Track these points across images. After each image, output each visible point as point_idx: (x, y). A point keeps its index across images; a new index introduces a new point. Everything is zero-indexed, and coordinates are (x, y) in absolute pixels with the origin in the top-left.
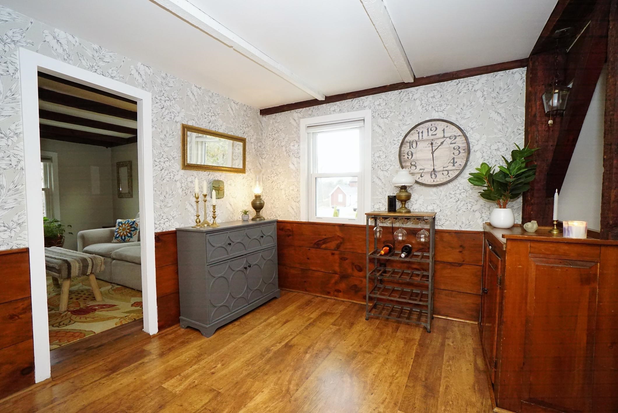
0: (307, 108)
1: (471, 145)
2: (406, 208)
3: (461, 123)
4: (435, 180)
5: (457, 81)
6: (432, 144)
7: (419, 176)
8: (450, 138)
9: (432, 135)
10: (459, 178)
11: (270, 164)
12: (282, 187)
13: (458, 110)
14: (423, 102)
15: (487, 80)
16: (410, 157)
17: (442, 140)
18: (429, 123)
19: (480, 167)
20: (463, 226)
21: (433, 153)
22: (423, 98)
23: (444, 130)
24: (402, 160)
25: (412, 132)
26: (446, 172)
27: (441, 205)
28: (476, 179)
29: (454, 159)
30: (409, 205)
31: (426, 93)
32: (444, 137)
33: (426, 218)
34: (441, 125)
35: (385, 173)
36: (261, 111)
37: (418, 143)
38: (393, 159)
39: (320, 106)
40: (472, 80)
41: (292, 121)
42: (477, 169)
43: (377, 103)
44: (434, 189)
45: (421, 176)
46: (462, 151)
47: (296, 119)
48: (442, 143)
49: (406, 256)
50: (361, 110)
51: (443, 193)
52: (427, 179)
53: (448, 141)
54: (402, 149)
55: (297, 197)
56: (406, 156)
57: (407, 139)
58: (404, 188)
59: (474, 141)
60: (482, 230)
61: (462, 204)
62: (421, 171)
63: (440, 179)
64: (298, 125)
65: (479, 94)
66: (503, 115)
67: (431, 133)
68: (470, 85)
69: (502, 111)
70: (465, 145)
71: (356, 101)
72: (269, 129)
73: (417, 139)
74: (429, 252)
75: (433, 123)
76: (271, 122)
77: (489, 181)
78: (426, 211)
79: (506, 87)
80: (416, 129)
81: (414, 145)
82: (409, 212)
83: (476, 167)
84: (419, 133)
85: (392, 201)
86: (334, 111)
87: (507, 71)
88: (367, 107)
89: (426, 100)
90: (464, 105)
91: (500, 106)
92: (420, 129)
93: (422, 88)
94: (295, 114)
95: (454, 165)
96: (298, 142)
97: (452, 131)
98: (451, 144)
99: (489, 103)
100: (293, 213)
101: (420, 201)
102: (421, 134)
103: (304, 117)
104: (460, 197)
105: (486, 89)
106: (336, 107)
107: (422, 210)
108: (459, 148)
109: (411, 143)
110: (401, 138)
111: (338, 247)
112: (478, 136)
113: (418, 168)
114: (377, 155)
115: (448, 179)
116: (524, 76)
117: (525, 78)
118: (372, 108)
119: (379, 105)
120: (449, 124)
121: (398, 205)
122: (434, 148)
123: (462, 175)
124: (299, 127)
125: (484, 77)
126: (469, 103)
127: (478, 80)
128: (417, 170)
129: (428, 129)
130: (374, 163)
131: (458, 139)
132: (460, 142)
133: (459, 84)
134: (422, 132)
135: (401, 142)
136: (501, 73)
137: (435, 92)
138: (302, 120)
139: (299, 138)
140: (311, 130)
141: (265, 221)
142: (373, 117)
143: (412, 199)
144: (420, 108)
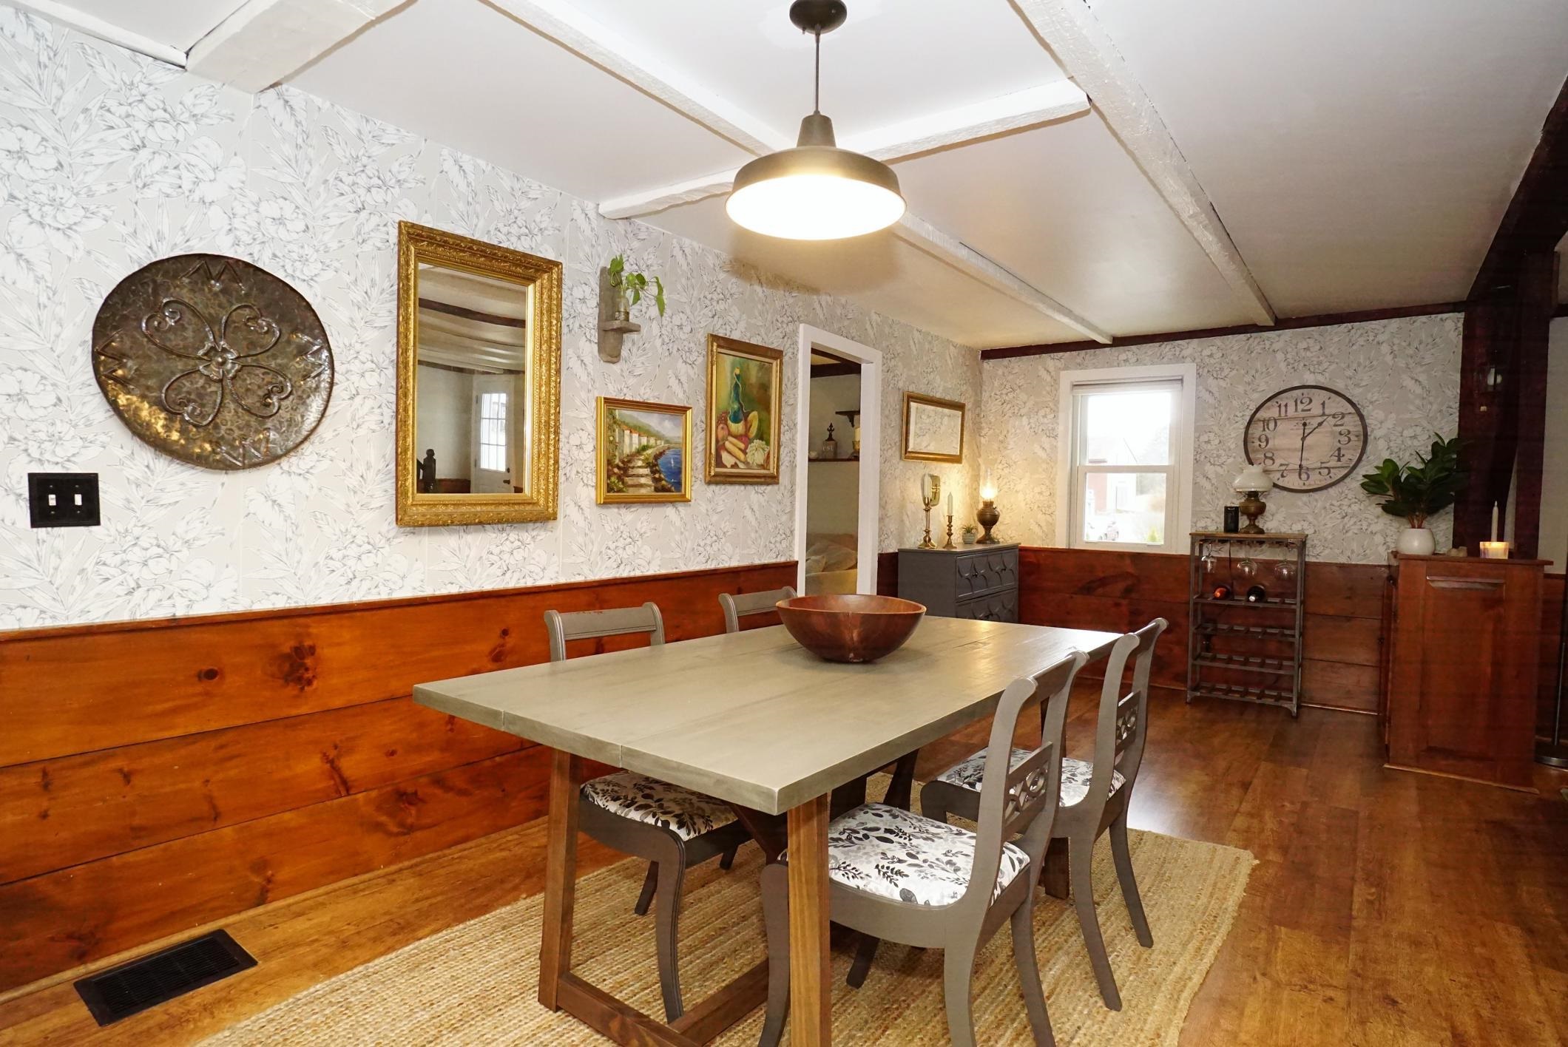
0: (1074, 353)
1: (1369, 429)
2: (1257, 527)
3: (1355, 394)
4: (1307, 483)
5: (1349, 325)
6: (1305, 425)
7: (1278, 475)
8: (1334, 416)
9: (1303, 410)
10: (1348, 480)
11: (995, 446)
12: (1019, 487)
13: (1349, 373)
14: (1288, 356)
15: (1399, 328)
16: (1263, 444)
17: (1320, 420)
18: (1298, 392)
19: (1381, 465)
20: (1354, 556)
21: (1303, 439)
22: (1289, 350)
23: (1323, 404)
24: (1250, 450)
25: (1269, 403)
26: (1326, 471)
27: (1315, 522)
28: (1373, 485)
29: (1339, 449)
30: (1260, 523)
31: (1294, 342)
32: (1324, 414)
33: (1292, 541)
34: (1320, 396)
35: (1218, 469)
36: (983, 352)
37: (1279, 423)
38: (1233, 446)
39: (1098, 351)
40: (1373, 326)
41: (1043, 373)
42: (1377, 468)
43: (1207, 352)
44: (1305, 497)
45: (1282, 476)
46: (1353, 438)
47: (1051, 369)
48: (1320, 424)
49: (1256, 601)
50: (1177, 362)
51: (1319, 504)
52: (1292, 481)
53: (1331, 421)
54: (1250, 431)
55: (1049, 507)
56: (1257, 443)
57: (1258, 415)
58: (1253, 495)
59: (1375, 422)
60: (1385, 563)
61: (1352, 522)
62: (1283, 468)
63: (1316, 480)
64: (1056, 381)
65: (1385, 348)
66: (1425, 383)
67: (1300, 407)
68: (1371, 334)
69: (1422, 378)
70: (1360, 429)
71: (1168, 347)
72: (996, 384)
73: (1276, 416)
74: (1295, 597)
75: (1305, 391)
76: (1000, 372)
77: (1394, 489)
78: (1290, 532)
79: (1430, 340)
80: (1275, 400)
81: (1272, 425)
82: (1261, 532)
83: (1375, 464)
84: (1280, 406)
85: (1231, 515)
86: (1126, 361)
87: (1433, 316)
88: (1188, 359)
89: (1294, 353)
90: (1359, 365)
91: (1419, 369)
92: (1283, 399)
93: (1288, 333)
94: (1050, 360)
95: (1339, 460)
96: (1055, 412)
97: (1337, 405)
98: (1335, 425)
99: (1402, 363)
100: (1040, 534)
101: (1280, 517)
102: (1283, 409)
103: (1066, 368)
104: (1349, 511)
105: (1396, 341)
106: (1130, 354)
107: (1283, 530)
108: (1349, 432)
109: (1266, 422)
110: (1248, 414)
111: (1128, 591)
112: (1380, 414)
113: (1278, 462)
114: (1204, 438)
115: (1329, 481)
116: (1460, 325)
117: (1461, 329)
118: (1198, 360)
119: (1211, 356)
120: (1333, 395)
121: (1243, 522)
122: (1307, 431)
123: (1353, 475)
124: (1058, 384)
125: (1395, 323)
126: (1367, 363)
127: (1384, 327)
128: (1276, 467)
129: (1296, 402)
130: (1198, 451)
131: (1347, 419)
132: (1352, 423)
133: (1353, 331)
134: (1286, 406)
135: (1248, 418)
136: (1423, 318)
137: (1311, 341)
138: (1063, 373)
139: (1056, 402)
140: (1080, 392)
141: (1001, 545)
142: (1199, 375)
143: (1266, 513)
144: (1283, 365)
